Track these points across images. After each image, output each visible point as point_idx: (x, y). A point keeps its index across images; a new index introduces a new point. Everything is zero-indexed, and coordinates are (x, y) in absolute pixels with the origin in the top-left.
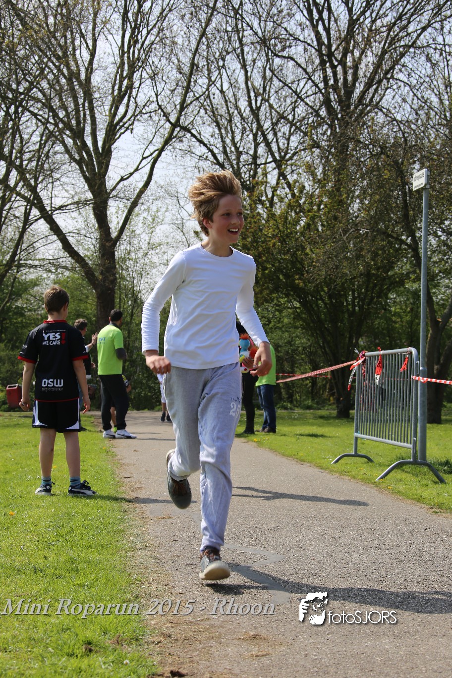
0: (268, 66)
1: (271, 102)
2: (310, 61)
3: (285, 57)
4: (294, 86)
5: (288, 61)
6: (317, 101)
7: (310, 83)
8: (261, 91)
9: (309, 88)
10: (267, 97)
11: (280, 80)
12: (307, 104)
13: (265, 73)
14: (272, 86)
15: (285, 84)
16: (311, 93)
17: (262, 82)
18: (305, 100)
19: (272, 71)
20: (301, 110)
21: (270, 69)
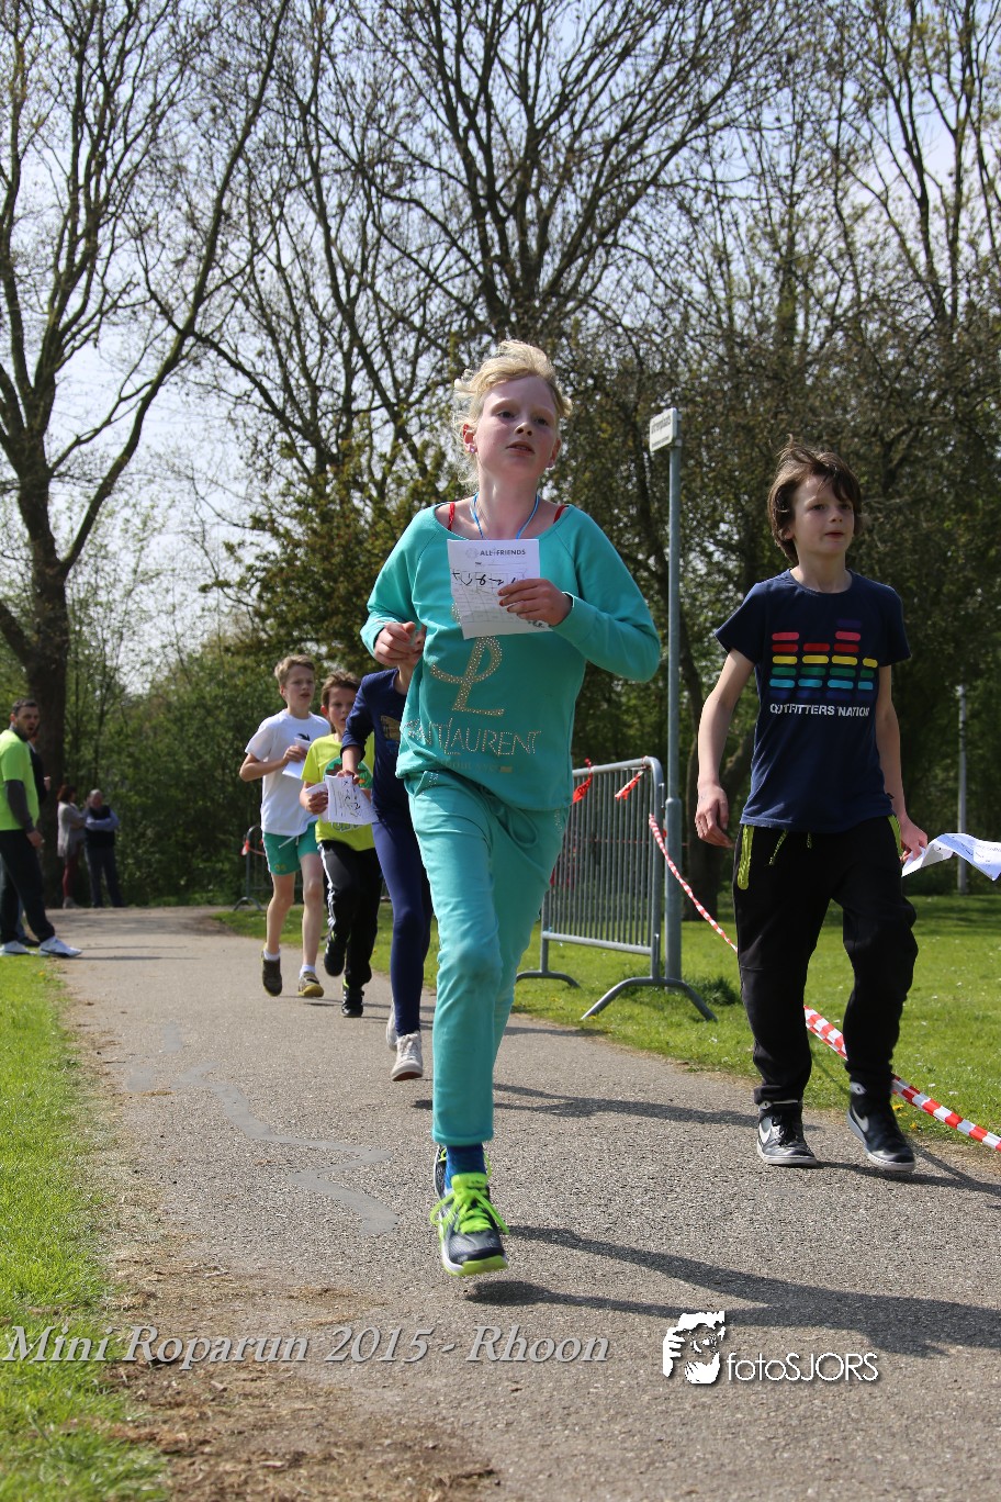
0: (371, 219)
1: (377, 288)
2: (453, 207)
3: (403, 201)
4: (424, 257)
5: (409, 209)
6: (469, 287)
7: (454, 254)
8: (358, 268)
9: (452, 262)
10: (369, 280)
11: (394, 246)
12: (449, 294)
13: (364, 232)
14: (380, 258)
15: (406, 254)
16: (457, 272)
17: (360, 251)
18: (445, 285)
19: (380, 228)
20: (437, 305)
21: (374, 222)
